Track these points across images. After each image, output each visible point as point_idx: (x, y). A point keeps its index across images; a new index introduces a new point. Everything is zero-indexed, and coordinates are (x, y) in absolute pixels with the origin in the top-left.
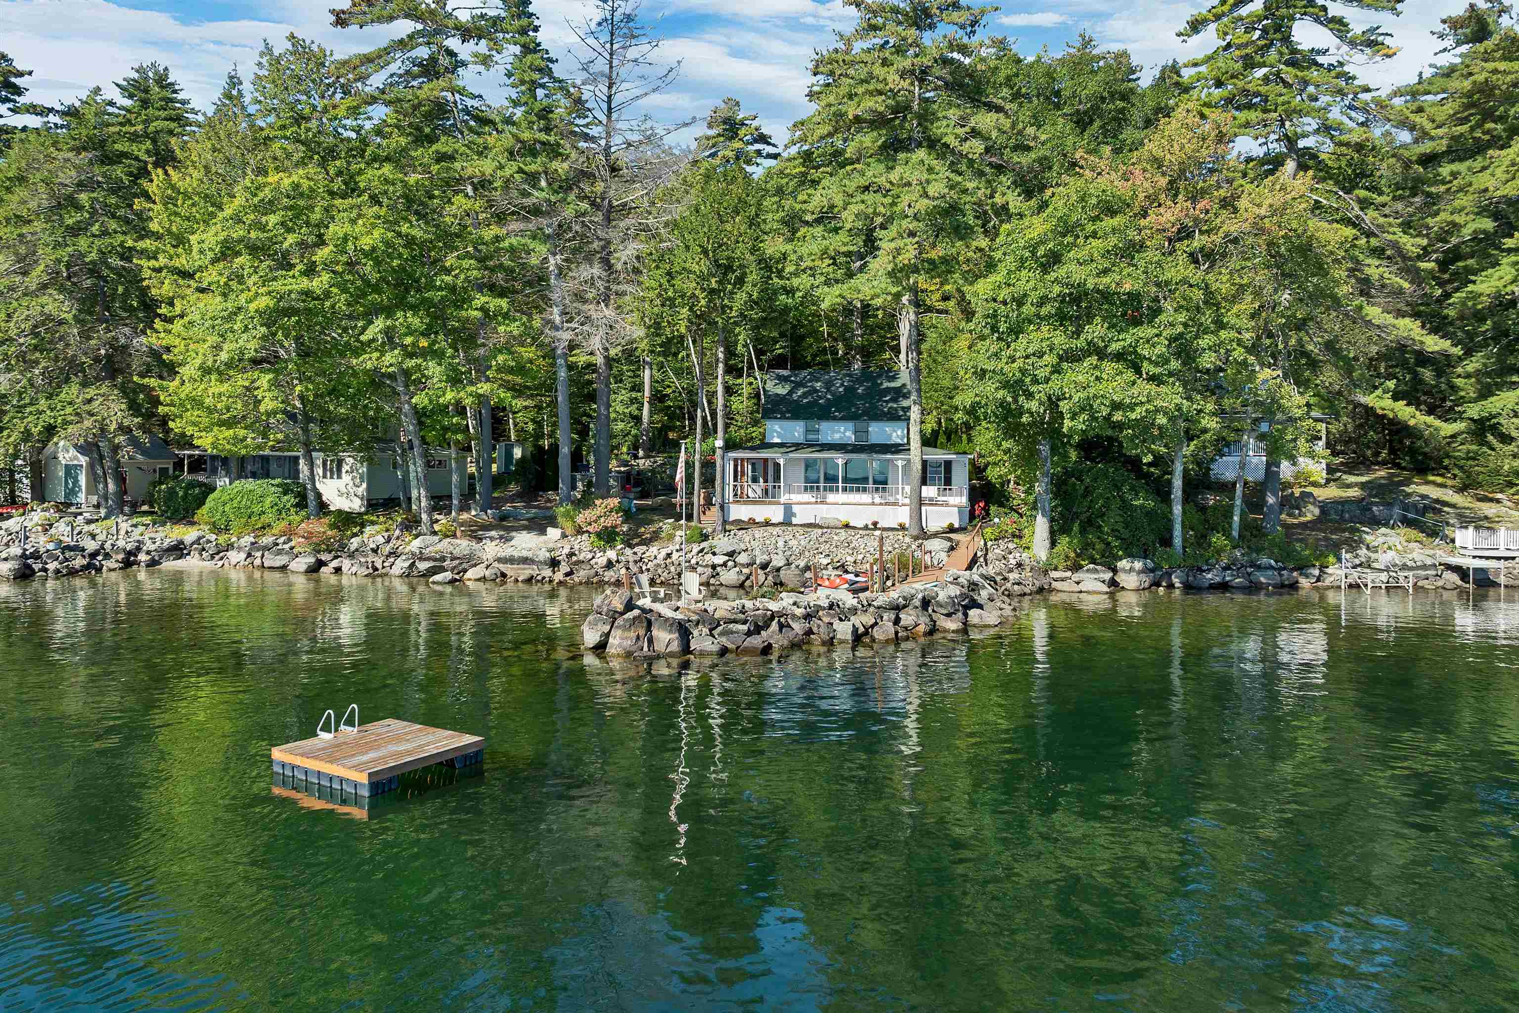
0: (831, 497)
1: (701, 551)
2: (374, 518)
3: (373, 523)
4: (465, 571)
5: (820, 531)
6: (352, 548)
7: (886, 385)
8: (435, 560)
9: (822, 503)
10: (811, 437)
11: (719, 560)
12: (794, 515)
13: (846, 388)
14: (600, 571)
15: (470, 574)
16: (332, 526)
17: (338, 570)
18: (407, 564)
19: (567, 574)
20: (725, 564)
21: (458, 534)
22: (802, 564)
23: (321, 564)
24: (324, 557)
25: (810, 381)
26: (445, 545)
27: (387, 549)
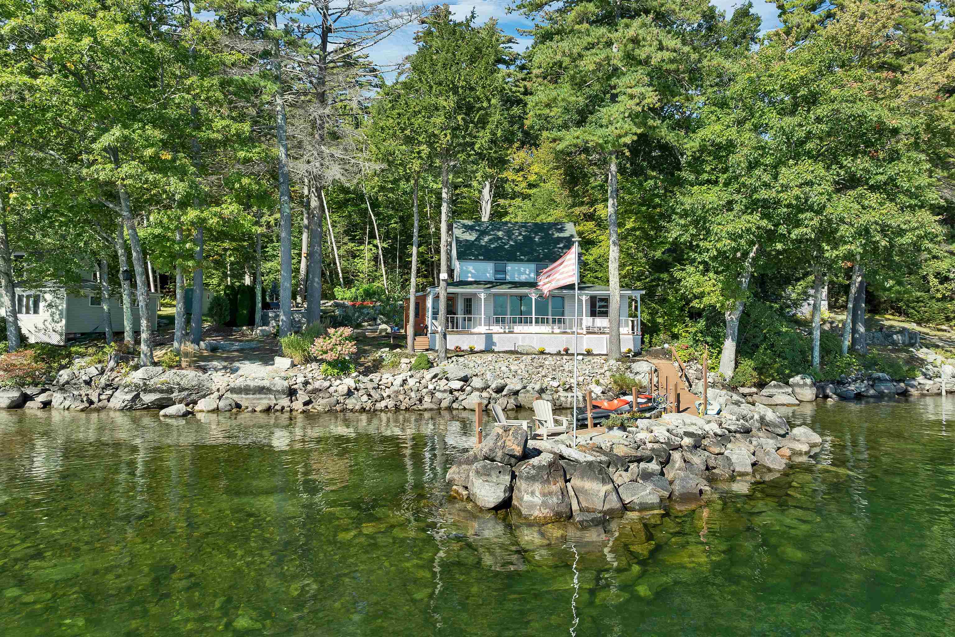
0: (518, 328)
1: (435, 376)
2: (82, 350)
3: (82, 355)
4: (195, 403)
5: (529, 357)
6: (62, 381)
7: (556, 235)
8: (162, 391)
9: (510, 332)
10: (499, 276)
11: (457, 385)
12: (494, 344)
13: (524, 237)
14: (341, 399)
15: (202, 405)
16: (36, 359)
17: (47, 405)
18: (129, 397)
19: (306, 404)
20: (462, 390)
21: (184, 364)
22: (537, 387)
23: (26, 398)
24: (29, 391)
25: (492, 230)
26: (170, 376)
27: (103, 380)
